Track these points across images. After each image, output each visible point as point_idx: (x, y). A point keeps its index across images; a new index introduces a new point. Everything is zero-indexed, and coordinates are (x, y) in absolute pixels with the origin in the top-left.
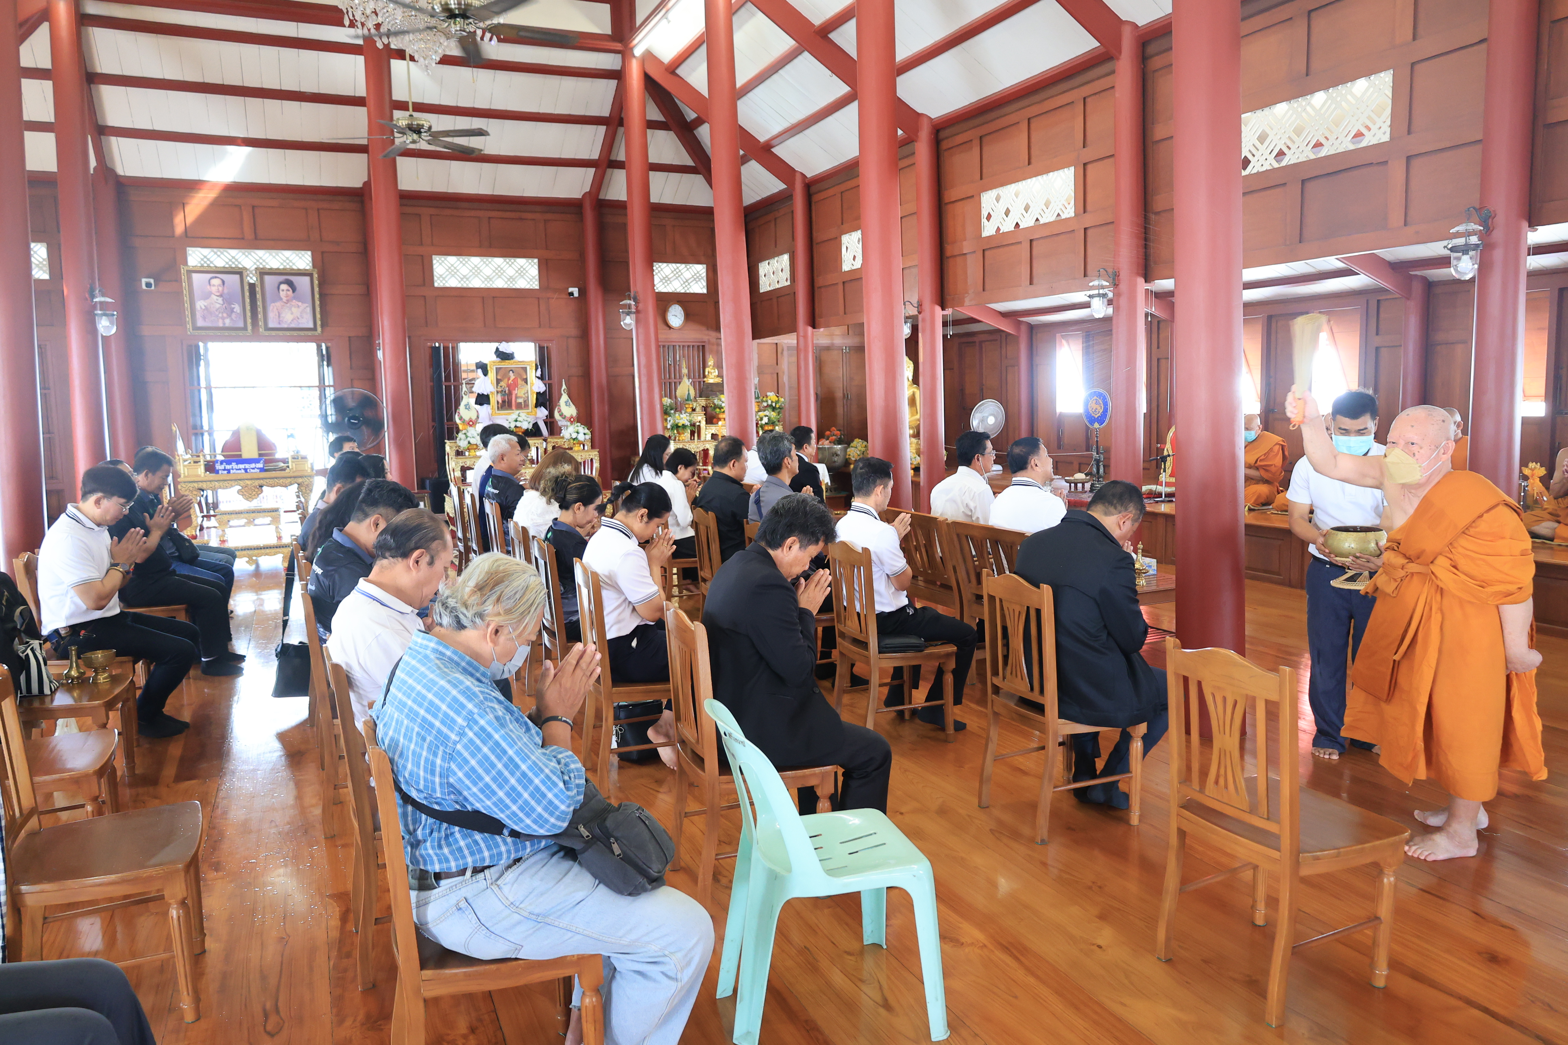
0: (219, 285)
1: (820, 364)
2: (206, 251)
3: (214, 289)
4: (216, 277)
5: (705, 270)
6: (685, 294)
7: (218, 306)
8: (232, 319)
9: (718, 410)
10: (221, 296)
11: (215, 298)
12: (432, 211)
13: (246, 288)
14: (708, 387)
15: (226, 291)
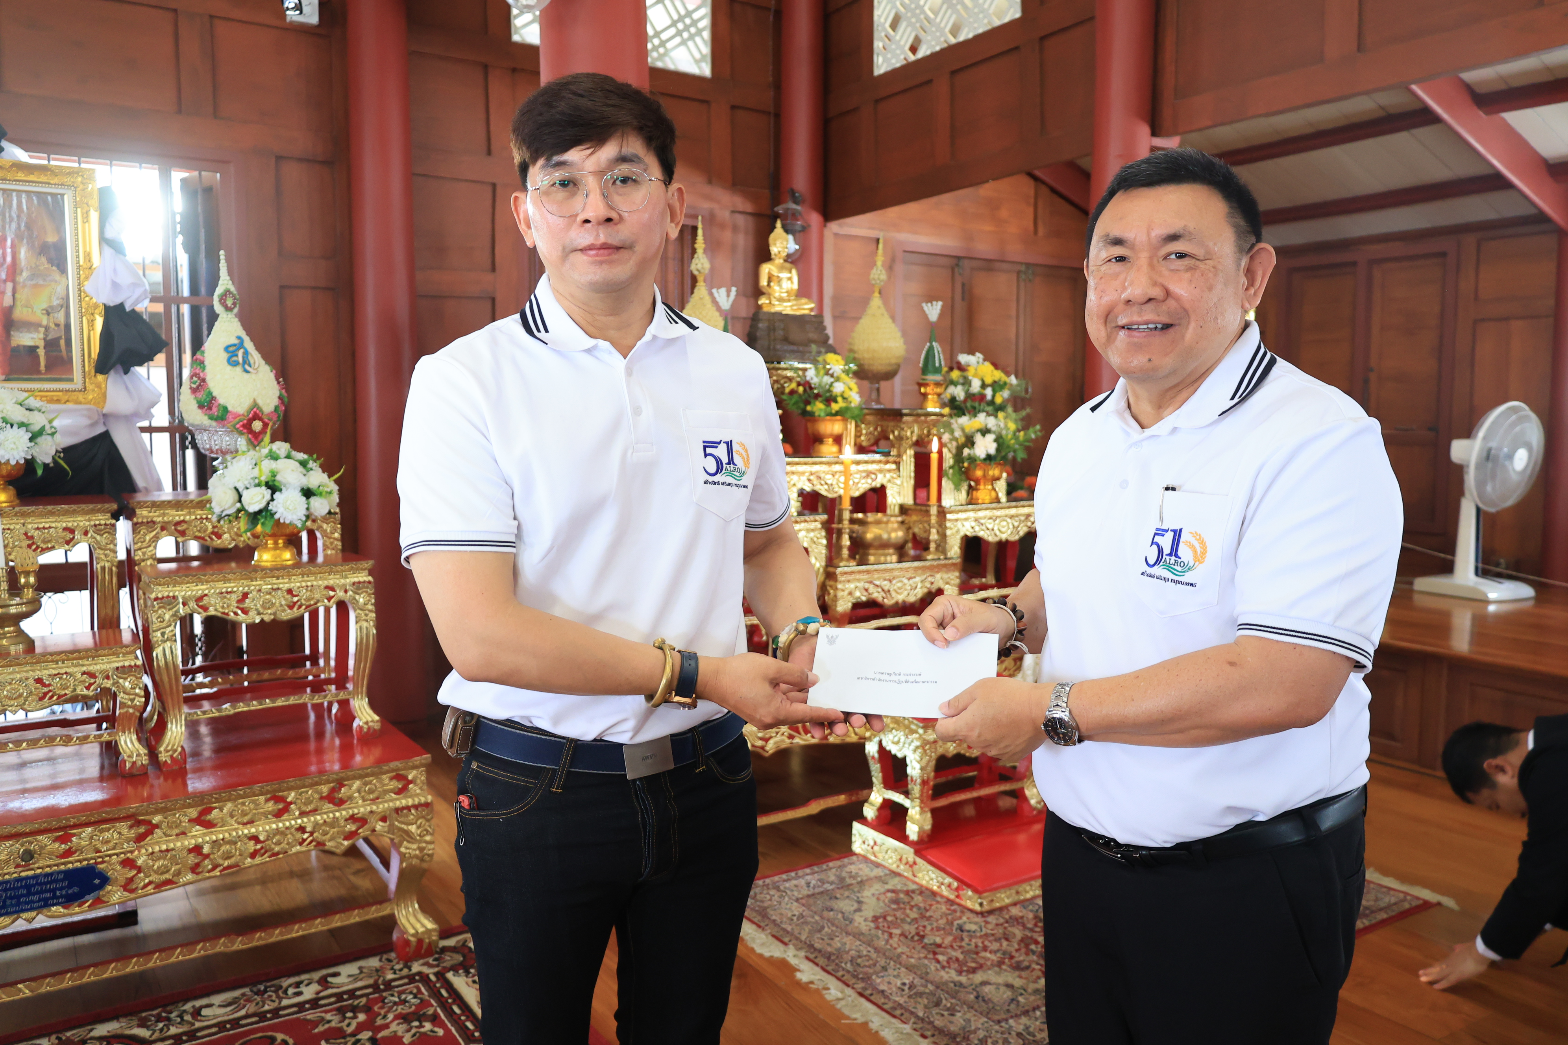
9: (818, 407)
14: (771, 329)
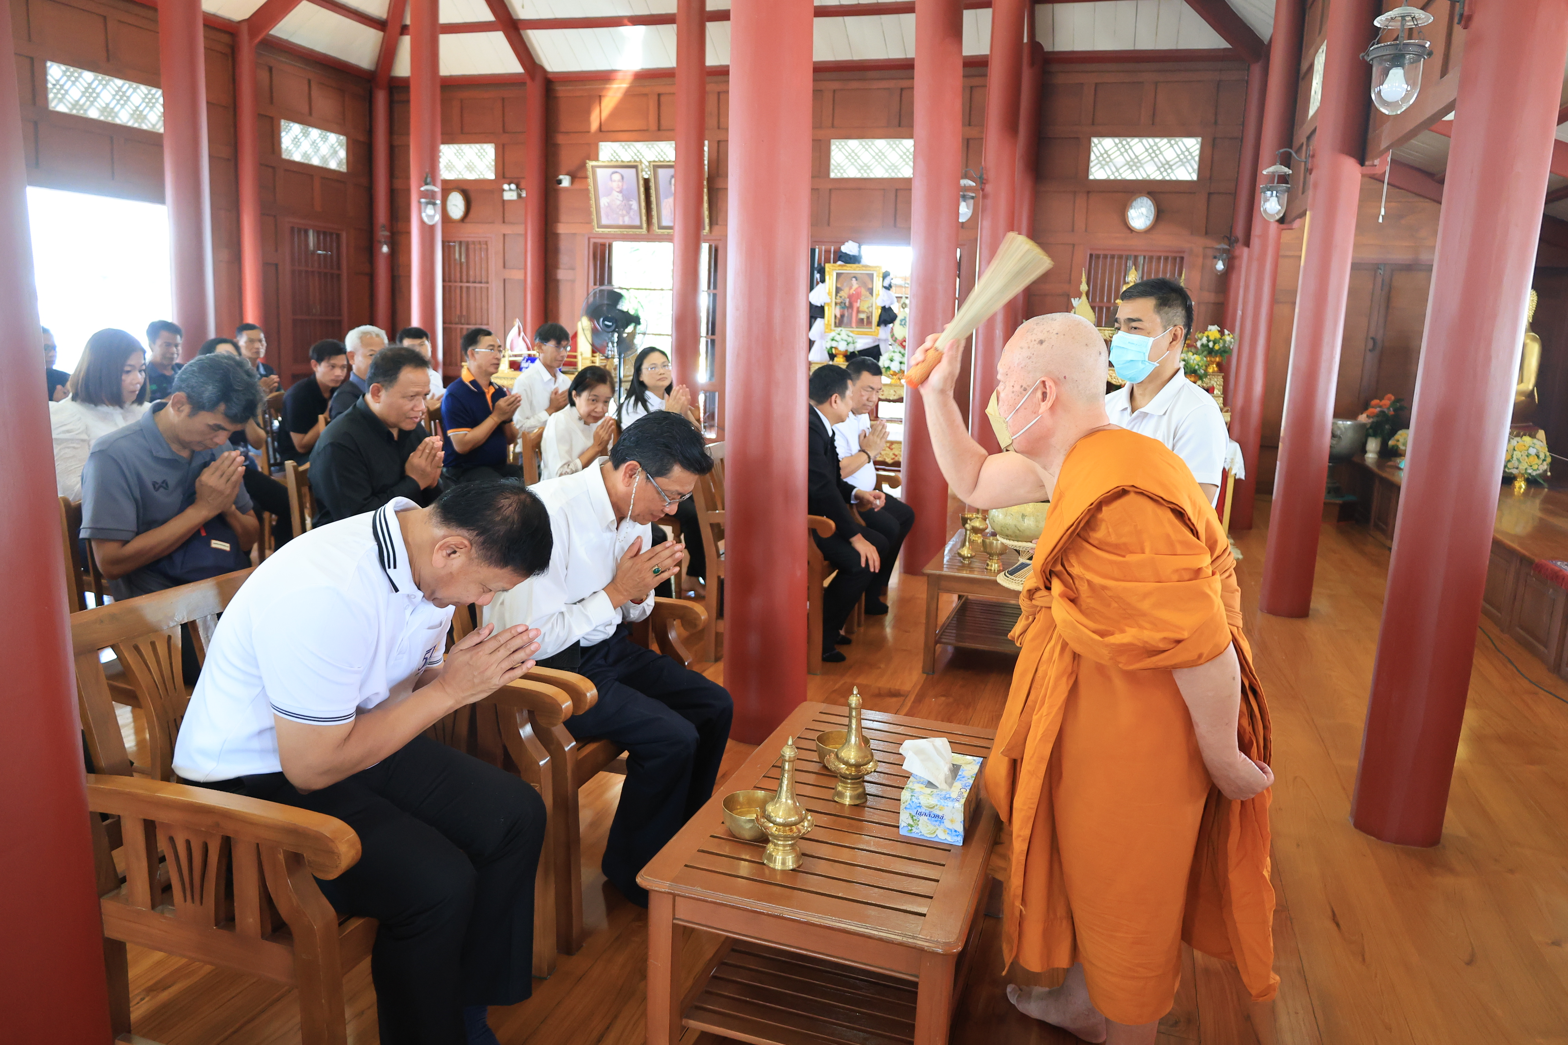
0: (619, 181)
1: (1390, 292)
2: (616, 146)
3: (615, 185)
4: (616, 172)
5: (1198, 146)
6: (1163, 182)
7: (618, 202)
8: (630, 217)
10: (620, 192)
11: (616, 194)
12: (836, 85)
13: (641, 182)
15: (625, 187)
